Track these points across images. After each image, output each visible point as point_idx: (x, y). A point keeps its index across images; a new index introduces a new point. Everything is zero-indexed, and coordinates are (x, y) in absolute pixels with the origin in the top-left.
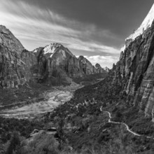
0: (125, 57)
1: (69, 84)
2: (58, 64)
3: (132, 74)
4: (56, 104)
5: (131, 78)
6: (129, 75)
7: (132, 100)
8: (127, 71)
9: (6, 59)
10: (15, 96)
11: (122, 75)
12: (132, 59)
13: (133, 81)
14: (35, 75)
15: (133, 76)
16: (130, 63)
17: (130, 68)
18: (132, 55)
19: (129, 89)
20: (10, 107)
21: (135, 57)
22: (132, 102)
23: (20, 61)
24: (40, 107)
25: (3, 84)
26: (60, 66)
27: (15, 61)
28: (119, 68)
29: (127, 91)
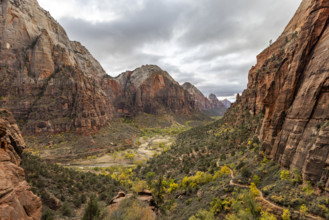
0: (257, 83)
1: (169, 125)
2: (152, 94)
3: (267, 110)
4: (150, 154)
5: (266, 116)
6: (264, 111)
7: (268, 150)
8: (259, 105)
9: (81, 88)
10: (92, 140)
11: (251, 112)
12: (268, 86)
13: (270, 121)
14: (119, 111)
15: (270, 113)
16: (264, 93)
17: (264, 101)
18: (268, 80)
19: (264, 134)
20: (85, 157)
21: (273, 84)
22: (269, 154)
23: (100, 91)
24: (127, 158)
25: (76, 124)
26: (157, 98)
27: (93, 91)
28: (247, 101)
29: (260, 137)
